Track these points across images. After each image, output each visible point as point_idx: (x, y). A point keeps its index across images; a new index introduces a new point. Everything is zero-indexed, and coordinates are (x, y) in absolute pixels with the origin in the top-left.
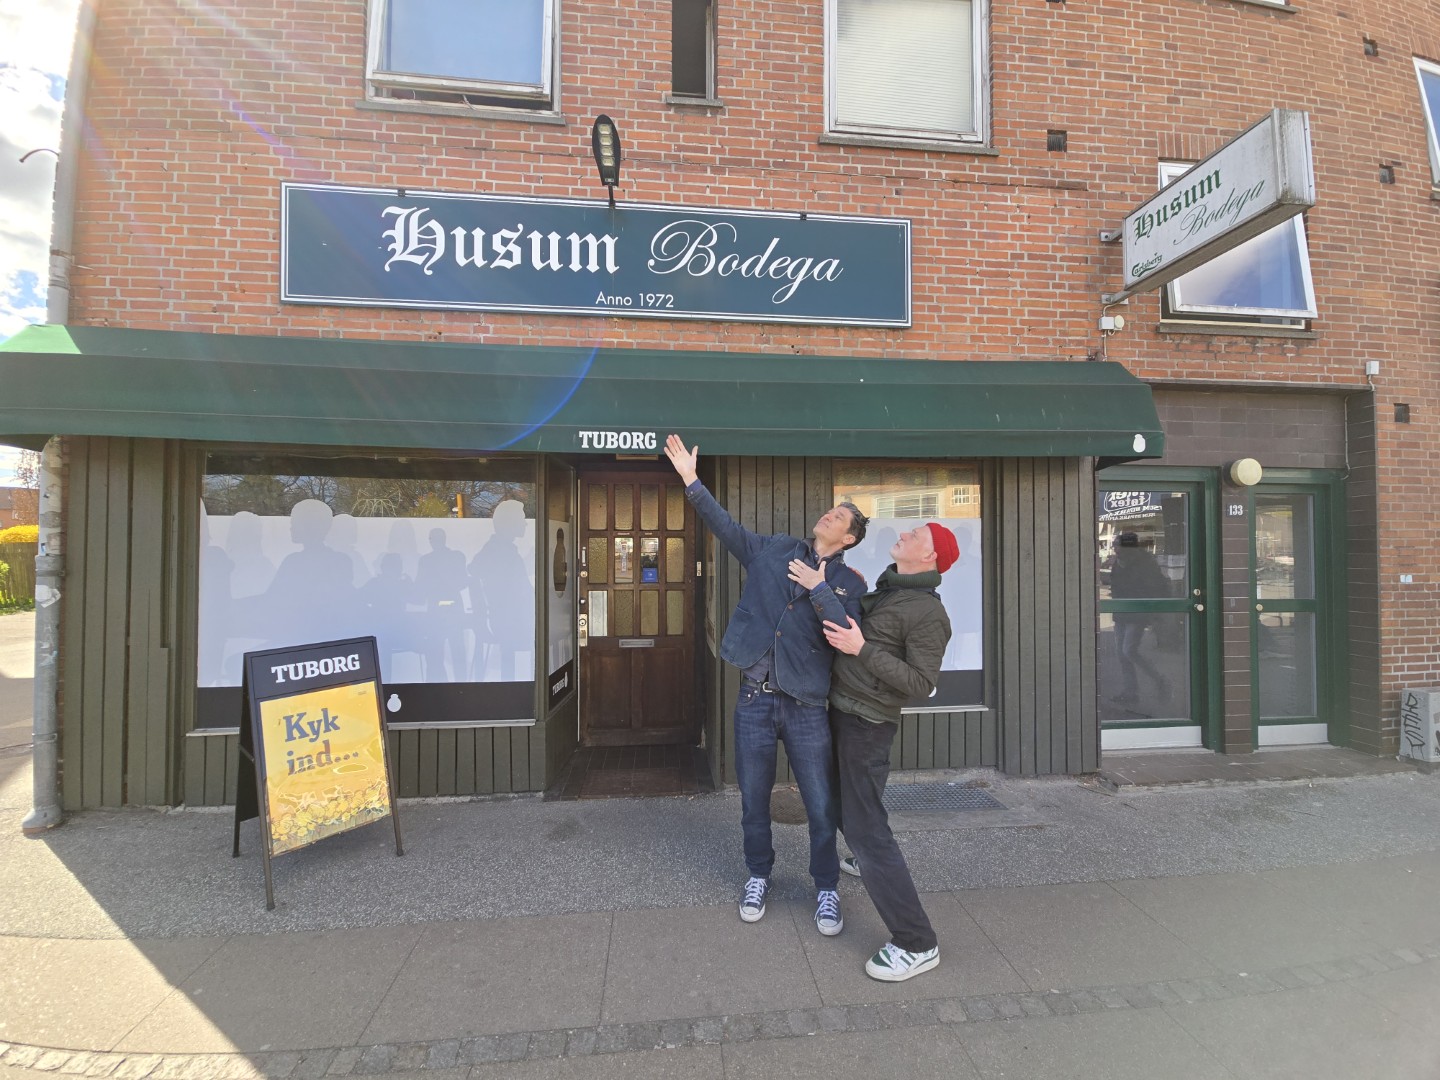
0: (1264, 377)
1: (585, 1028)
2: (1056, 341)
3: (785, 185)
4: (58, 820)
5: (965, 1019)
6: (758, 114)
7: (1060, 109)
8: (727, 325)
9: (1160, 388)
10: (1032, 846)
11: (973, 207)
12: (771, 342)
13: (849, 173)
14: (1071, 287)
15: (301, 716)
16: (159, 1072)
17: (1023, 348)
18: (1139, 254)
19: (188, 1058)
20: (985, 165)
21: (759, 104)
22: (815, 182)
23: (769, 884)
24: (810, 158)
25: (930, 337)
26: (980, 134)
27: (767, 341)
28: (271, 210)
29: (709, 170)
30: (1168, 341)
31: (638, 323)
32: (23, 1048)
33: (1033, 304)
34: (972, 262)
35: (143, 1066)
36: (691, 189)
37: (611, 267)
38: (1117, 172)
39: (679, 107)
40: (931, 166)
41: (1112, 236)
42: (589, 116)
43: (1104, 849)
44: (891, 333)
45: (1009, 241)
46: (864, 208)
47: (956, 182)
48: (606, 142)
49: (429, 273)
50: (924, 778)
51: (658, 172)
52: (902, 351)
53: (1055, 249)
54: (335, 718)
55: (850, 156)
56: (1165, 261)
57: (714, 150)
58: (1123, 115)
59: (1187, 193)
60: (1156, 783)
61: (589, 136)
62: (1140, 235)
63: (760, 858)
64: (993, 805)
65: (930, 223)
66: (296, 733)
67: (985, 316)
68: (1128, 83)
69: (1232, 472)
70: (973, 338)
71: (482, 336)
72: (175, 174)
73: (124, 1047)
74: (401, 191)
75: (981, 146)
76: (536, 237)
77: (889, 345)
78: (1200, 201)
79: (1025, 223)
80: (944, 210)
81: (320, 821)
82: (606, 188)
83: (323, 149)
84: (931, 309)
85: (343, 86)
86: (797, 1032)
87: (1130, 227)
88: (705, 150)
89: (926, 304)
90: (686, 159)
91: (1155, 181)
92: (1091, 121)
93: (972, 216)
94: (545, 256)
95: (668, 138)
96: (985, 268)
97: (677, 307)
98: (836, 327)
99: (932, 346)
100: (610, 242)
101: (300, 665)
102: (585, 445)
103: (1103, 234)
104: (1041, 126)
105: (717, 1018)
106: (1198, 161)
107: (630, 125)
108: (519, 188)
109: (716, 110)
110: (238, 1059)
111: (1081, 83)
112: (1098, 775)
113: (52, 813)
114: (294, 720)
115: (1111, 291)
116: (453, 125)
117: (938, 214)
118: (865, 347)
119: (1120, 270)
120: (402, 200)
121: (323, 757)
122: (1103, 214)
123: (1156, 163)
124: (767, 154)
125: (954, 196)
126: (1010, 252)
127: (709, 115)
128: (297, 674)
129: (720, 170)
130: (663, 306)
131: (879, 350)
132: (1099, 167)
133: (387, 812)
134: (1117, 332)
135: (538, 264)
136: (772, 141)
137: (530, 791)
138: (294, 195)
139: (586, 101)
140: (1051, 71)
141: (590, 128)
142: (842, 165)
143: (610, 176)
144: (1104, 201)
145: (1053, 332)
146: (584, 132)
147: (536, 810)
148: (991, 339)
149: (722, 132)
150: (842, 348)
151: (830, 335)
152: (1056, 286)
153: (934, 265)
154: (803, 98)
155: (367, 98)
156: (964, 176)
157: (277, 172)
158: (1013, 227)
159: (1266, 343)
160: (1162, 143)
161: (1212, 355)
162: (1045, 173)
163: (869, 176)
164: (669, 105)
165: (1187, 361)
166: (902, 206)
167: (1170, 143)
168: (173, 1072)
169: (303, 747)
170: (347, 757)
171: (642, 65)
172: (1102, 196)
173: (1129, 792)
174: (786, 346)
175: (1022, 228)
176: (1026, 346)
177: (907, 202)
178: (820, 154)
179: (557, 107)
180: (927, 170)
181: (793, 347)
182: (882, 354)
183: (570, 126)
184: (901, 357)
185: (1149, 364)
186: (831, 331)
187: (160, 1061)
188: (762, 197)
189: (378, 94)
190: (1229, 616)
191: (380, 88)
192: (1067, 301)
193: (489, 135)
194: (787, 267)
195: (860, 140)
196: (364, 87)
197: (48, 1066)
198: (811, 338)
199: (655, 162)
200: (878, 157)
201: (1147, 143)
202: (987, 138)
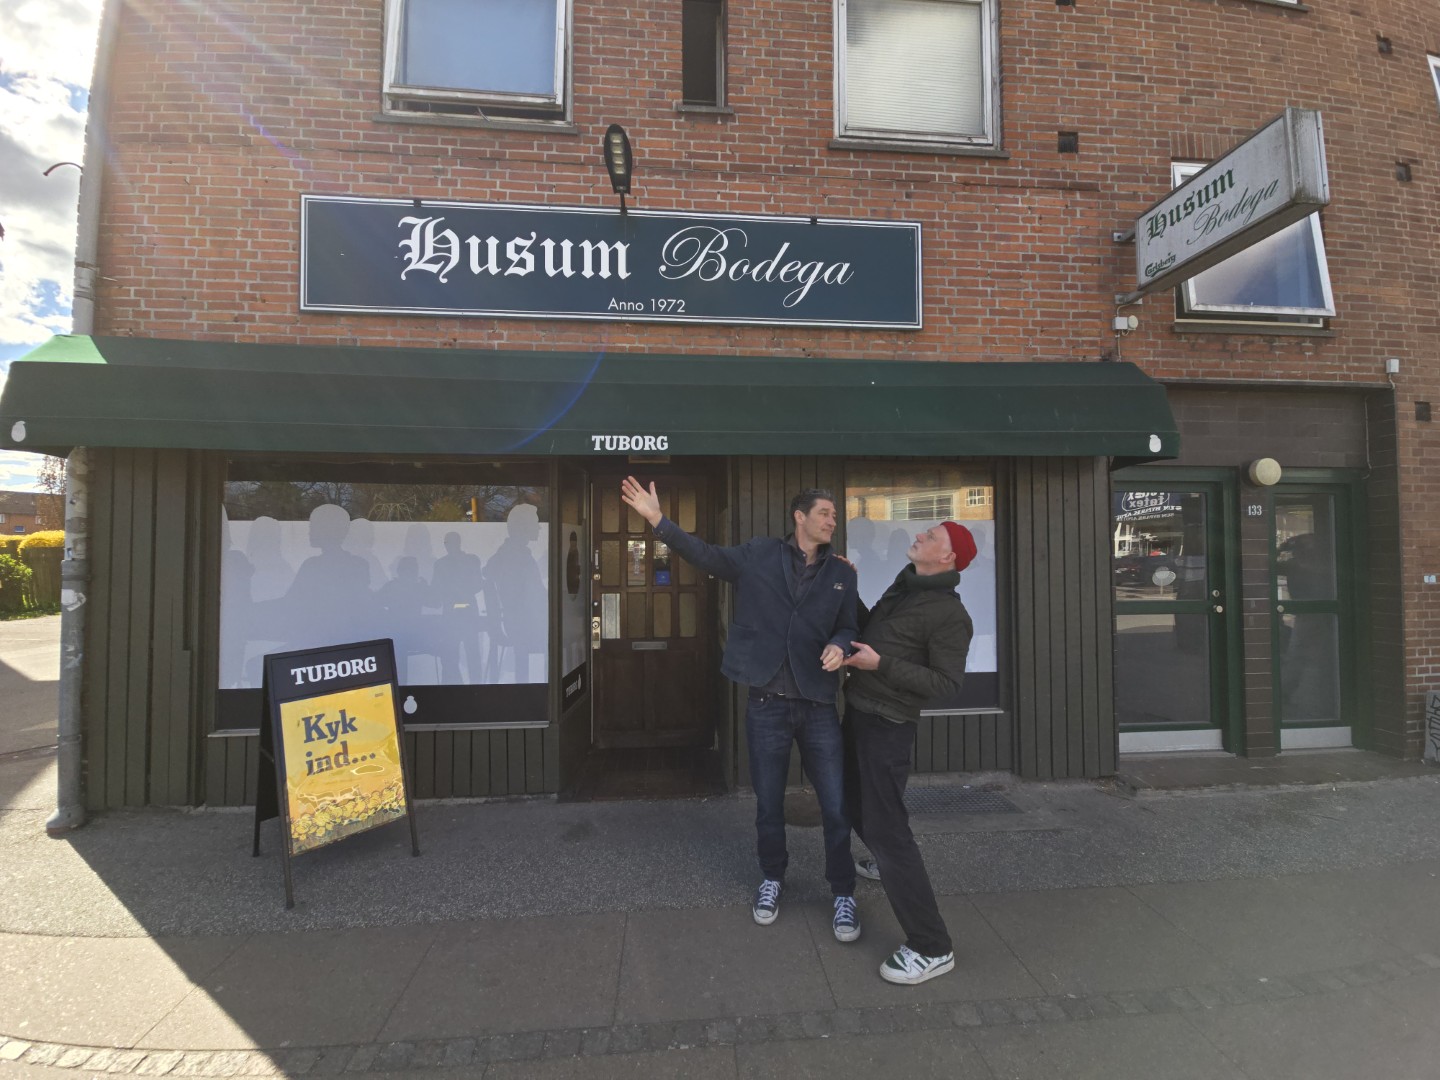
0: (1282, 377)
1: (601, 1028)
2: (1069, 342)
3: (795, 190)
4: (81, 820)
5: (979, 1023)
6: (768, 120)
7: (1072, 111)
8: (738, 329)
9: (1176, 389)
10: (1048, 851)
11: (983, 209)
12: (783, 346)
13: (859, 177)
14: (1084, 288)
15: (320, 717)
16: (180, 1069)
17: (1035, 349)
18: (1152, 253)
19: (208, 1054)
20: (995, 168)
21: (768, 111)
22: (826, 186)
23: (783, 885)
24: (820, 163)
25: (941, 339)
26: (990, 138)
27: (778, 345)
28: (290, 222)
29: (719, 176)
30: (1183, 341)
31: (650, 329)
32: (45, 1046)
33: (1044, 305)
34: (984, 264)
35: (164, 1062)
36: (702, 195)
37: (623, 273)
38: (1130, 172)
39: (689, 115)
40: (941, 169)
41: (1125, 236)
42: (601, 125)
43: (1121, 853)
44: (902, 335)
45: (1021, 242)
46: (874, 212)
47: (966, 184)
48: (618, 151)
49: (444, 281)
50: (938, 781)
51: (669, 179)
52: (913, 354)
53: (1067, 250)
54: (353, 719)
55: (860, 160)
56: (1179, 261)
57: (724, 157)
58: (1134, 116)
59: (1200, 192)
60: (1176, 787)
61: (601, 144)
62: (1153, 235)
63: (773, 860)
64: (1011, 809)
65: (941, 226)
66: (314, 735)
67: (997, 318)
68: (1140, 84)
69: (1250, 471)
70: (985, 340)
71: (496, 342)
72: (198, 187)
73: (146, 1043)
74: (417, 202)
75: (992, 148)
76: (549, 245)
77: (900, 348)
78: (1213, 201)
79: (1037, 224)
80: (955, 213)
81: (338, 821)
82: (618, 195)
83: (341, 161)
84: (943, 311)
85: (361, 99)
86: (811, 1034)
87: (1143, 226)
88: (715, 157)
89: (937, 306)
90: (697, 167)
91: (1168, 181)
92: (1103, 122)
93: (983, 218)
94: (558, 263)
95: (680, 145)
96: (996, 270)
97: (688, 311)
98: (847, 330)
99: (944, 349)
100: (621, 248)
101: (318, 667)
103: (1116, 235)
104: (1052, 128)
105: (732, 1020)
106: (1211, 160)
107: (642, 133)
108: (532, 197)
109: (727, 117)
110: (259, 1056)
111: (1092, 85)
112: (1116, 778)
113: (77, 813)
114: (313, 721)
115: (1125, 293)
116: (468, 136)
117: (949, 216)
118: (878, 350)
119: (1133, 270)
120: (418, 210)
121: (341, 758)
122: (1115, 215)
123: (1168, 162)
124: (777, 160)
125: (965, 198)
126: (1021, 253)
127: (719, 122)
128: (315, 676)
129: (731, 177)
130: (674, 311)
131: (890, 353)
132: (1111, 168)
133: (403, 812)
134: (1131, 332)
135: (550, 271)
136: (782, 147)
137: (543, 792)
138: (313, 207)
139: (599, 111)
140: (1061, 73)
141: (601, 137)
142: (851, 170)
143: (621, 184)
144: (1116, 202)
145: (1065, 333)
146: (596, 141)
147: (550, 812)
148: (1003, 340)
149: (733, 139)
150: (853, 351)
151: (841, 339)
152: (1068, 287)
153: (946, 267)
154: (812, 104)
155: (384, 111)
156: (973, 178)
157: (297, 185)
158: (1024, 229)
159: (1284, 342)
160: (1175, 143)
161: (1229, 354)
162: (1056, 175)
163: (881, 180)
164: (679, 114)
165: (1203, 361)
166: (912, 209)
167: (1183, 143)
168: (195, 1067)
169: (322, 748)
170: (364, 758)
171: (653, 74)
172: (1115, 197)
173: (1149, 795)
174: (797, 349)
175: (1034, 229)
176: (1038, 347)
178: (830, 159)
179: (569, 117)
180: (937, 174)
181: (804, 350)
182: (894, 356)
183: (582, 135)
184: (913, 359)
185: (1164, 364)
186: (843, 334)
187: (181, 1057)
188: (772, 202)
189: (394, 107)
190: (1249, 617)
191: (397, 101)
192: (1080, 302)
193: (503, 145)
194: (797, 271)
195: (868, 145)
196: (381, 101)
197: (70, 1064)
198: (822, 341)
199: (666, 169)
200: (888, 161)
201: (1159, 143)
202: (998, 141)
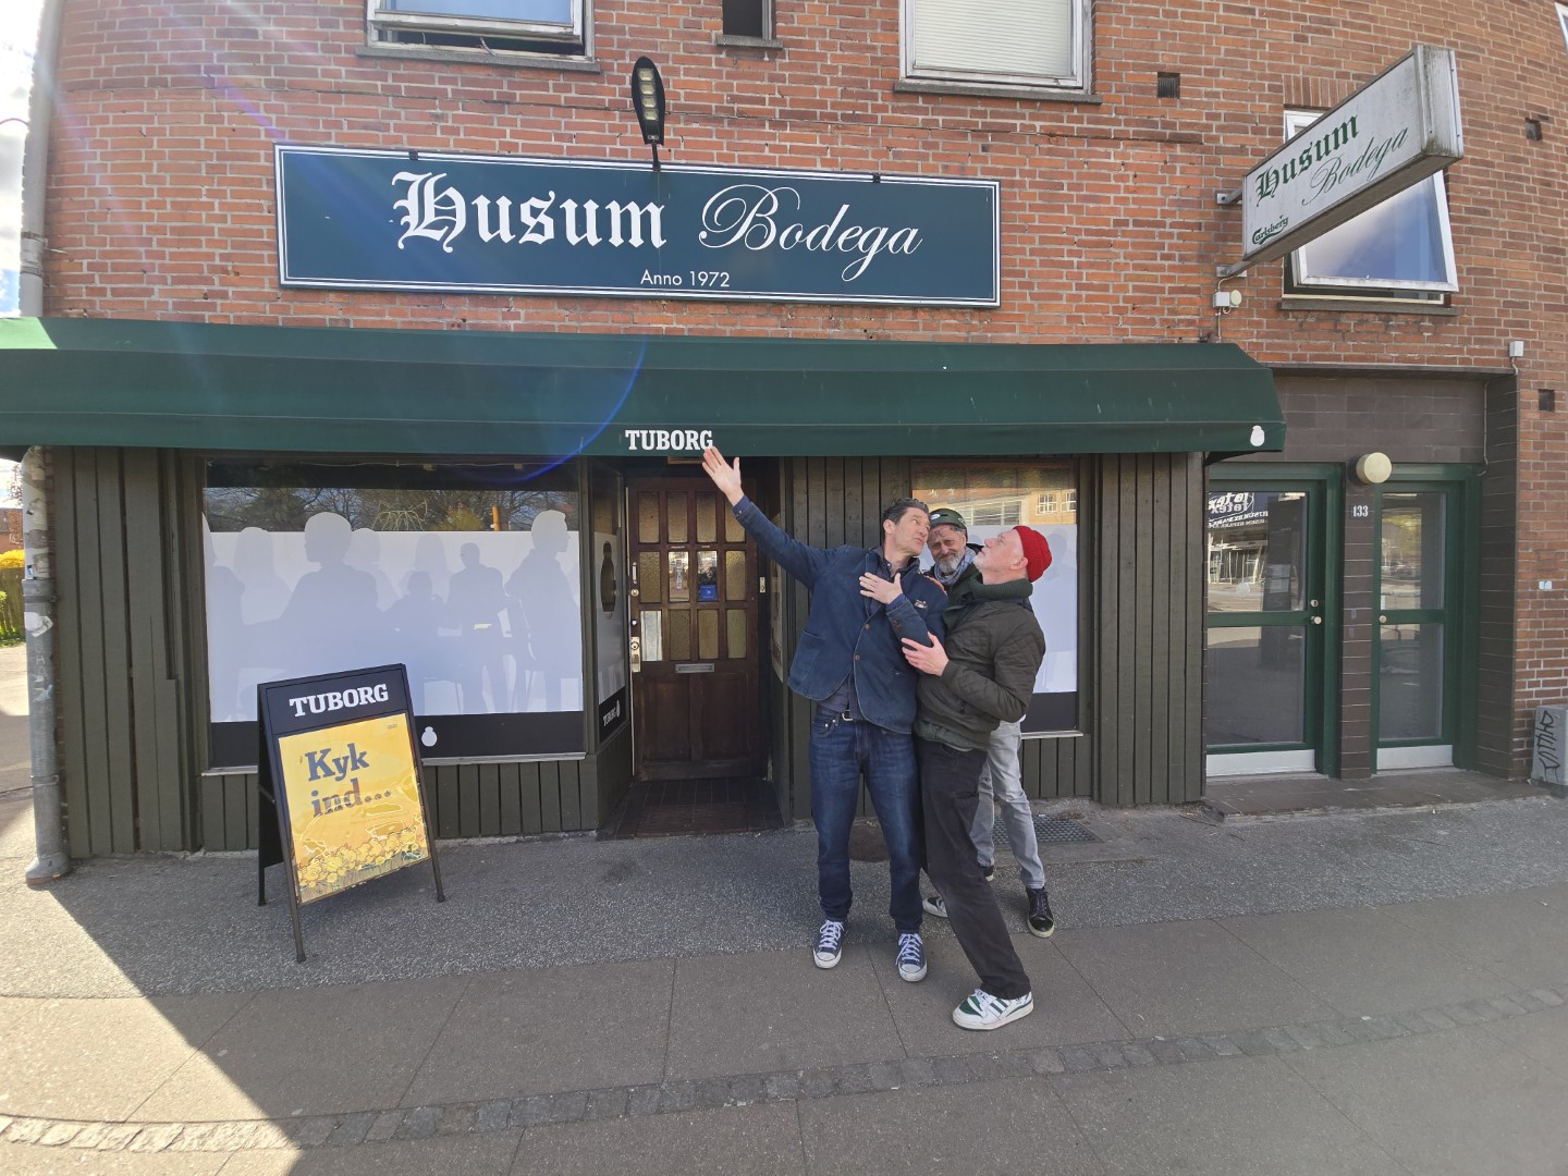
0: (1397, 360)
1: (647, 1085)
2: (1164, 321)
3: (855, 142)
4: (64, 869)
5: (1061, 1069)
6: (823, 57)
7: (1173, 48)
8: (790, 306)
9: (1282, 373)
10: (1131, 883)
11: (1071, 165)
12: (842, 327)
13: (928, 126)
14: (1182, 258)
15: (325, 752)
16: (179, 1143)
17: (1126, 330)
18: (1261, 216)
19: (211, 1126)
20: (1085, 115)
21: (824, 45)
22: (890, 137)
23: (845, 926)
24: (884, 109)
25: (1020, 318)
26: (1080, 79)
27: (837, 325)
28: (264, 178)
29: (767, 124)
30: (1291, 319)
31: (689, 306)
32: (28, 1121)
33: (1138, 278)
34: (1070, 230)
35: (161, 1136)
36: (747, 147)
37: (657, 241)
38: (1238, 121)
39: (732, 49)
40: (1023, 117)
41: (1230, 198)
42: (628, 61)
43: (1210, 883)
44: (977, 313)
45: (1112, 204)
46: (946, 168)
47: (1051, 135)
48: (648, 91)
49: (449, 250)
51: (709, 127)
52: (989, 335)
53: (1165, 214)
54: (363, 754)
55: (930, 106)
56: (1292, 225)
57: (773, 101)
58: (1243, 55)
59: (1318, 144)
60: (1266, 812)
61: (628, 86)
62: (1263, 195)
63: (836, 900)
64: (1090, 838)
65: (1021, 184)
66: (320, 771)
67: (1084, 293)
68: (1250, 17)
69: (1358, 468)
70: (1070, 319)
71: (512, 323)
72: (155, 139)
73: (141, 1116)
74: (413, 154)
75: (1081, 92)
76: (570, 206)
77: (974, 328)
78: (1334, 153)
79: (1131, 183)
80: (1038, 170)
81: (352, 866)
82: (650, 147)
83: (321, 105)
84: (1023, 285)
85: (342, 29)
86: (880, 1086)
87: (1251, 185)
88: (761, 100)
89: (1017, 280)
90: (741, 113)
91: (1280, 132)
92: (1209, 62)
93: (1070, 176)
94: (581, 228)
95: (720, 87)
96: (1084, 237)
97: (733, 286)
98: (915, 308)
99: (1024, 329)
100: (655, 211)
101: (321, 697)
102: (633, 447)
103: (1220, 196)
104: (1151, 68)
105: (793, 1073)
106: (1326, 109)
107: (675, 72)
108: (549, 149)
109: (776, 52)
110: (267, 1127)
111: (1197, 17)
112: (1203, 803)
113: (59, 861)
114: (317, 757)
115: (1227, 262)
116: (471, 75)
117: (1031, 174)
118: (948, 330)
119: (1239, 238)
120: (414, 164)
121: (352, 797)
122: (1219, 172)
123: (1280, 110)
124: (834, 105)
125: (1050, 152)
126: (1113, 218)
127: (766, 59)
128: (318, 707)
129: (782, 125)
130: (717, 286)
131: (963, 334)
132: (1216, 117)
133: (425, 855)
134: (1233, 309)
135: (573, 239)
136: (840, 89)
137: (581, 830)
138: (290, 160)
139: (625, 44)
141: (628, 77)
142: (920, 117)
143: (653, 132)
144: (1221, 156)
145: (1161, 311)
146: (621, 81)
147: (589, 851)
148: (1089, 320)
149: (782, 79)
150: (921, 332)
151: (906, 317)
152: (1164, 257)
153: (1027, 234)
154: (875, 38)
155: (370, 43)
156: (1061, 128)
157: (269, 133)
158: (1117, 188)
159: (1401, 321)
160: (1288, 88)
161: (1340, 334)
162: (1155, 124)
163: (954, 131)
164: (720, 48)
165: (1312, 342)
166: (989, 165)
167: (1297, 89)
168: (196, 1141)
169: (328, 787)
170: (378, 797)
172: (1219, 150)
173: (1237, 821)
174: (858, 330)
175: (1127, 189)
176: (1129, 327)
177: (995, 160)
178: (896, 104)
179: (590, 51)
180: (1018, 122)
181: (865, 331)
182: (966, 338)
183: (606, 74)
184: (989, 341)
185: (1269, 346)
186: (910, 312)
187: (180, 1130)
188: (829, 156)
189: (382, 37)
190: (1350, 630)
191: (383, 30)
192: (1177, 275)
193: (512, 85)
194: (858, 238)
195: (942, 87)
196: (366, 30)
197: (56, 1140)
198: (886, 320)
199: (705, 116)
200: (962, 107)
201: (1271, 88)
202: (1088, 85)
